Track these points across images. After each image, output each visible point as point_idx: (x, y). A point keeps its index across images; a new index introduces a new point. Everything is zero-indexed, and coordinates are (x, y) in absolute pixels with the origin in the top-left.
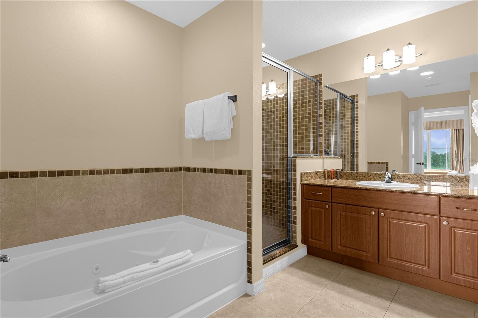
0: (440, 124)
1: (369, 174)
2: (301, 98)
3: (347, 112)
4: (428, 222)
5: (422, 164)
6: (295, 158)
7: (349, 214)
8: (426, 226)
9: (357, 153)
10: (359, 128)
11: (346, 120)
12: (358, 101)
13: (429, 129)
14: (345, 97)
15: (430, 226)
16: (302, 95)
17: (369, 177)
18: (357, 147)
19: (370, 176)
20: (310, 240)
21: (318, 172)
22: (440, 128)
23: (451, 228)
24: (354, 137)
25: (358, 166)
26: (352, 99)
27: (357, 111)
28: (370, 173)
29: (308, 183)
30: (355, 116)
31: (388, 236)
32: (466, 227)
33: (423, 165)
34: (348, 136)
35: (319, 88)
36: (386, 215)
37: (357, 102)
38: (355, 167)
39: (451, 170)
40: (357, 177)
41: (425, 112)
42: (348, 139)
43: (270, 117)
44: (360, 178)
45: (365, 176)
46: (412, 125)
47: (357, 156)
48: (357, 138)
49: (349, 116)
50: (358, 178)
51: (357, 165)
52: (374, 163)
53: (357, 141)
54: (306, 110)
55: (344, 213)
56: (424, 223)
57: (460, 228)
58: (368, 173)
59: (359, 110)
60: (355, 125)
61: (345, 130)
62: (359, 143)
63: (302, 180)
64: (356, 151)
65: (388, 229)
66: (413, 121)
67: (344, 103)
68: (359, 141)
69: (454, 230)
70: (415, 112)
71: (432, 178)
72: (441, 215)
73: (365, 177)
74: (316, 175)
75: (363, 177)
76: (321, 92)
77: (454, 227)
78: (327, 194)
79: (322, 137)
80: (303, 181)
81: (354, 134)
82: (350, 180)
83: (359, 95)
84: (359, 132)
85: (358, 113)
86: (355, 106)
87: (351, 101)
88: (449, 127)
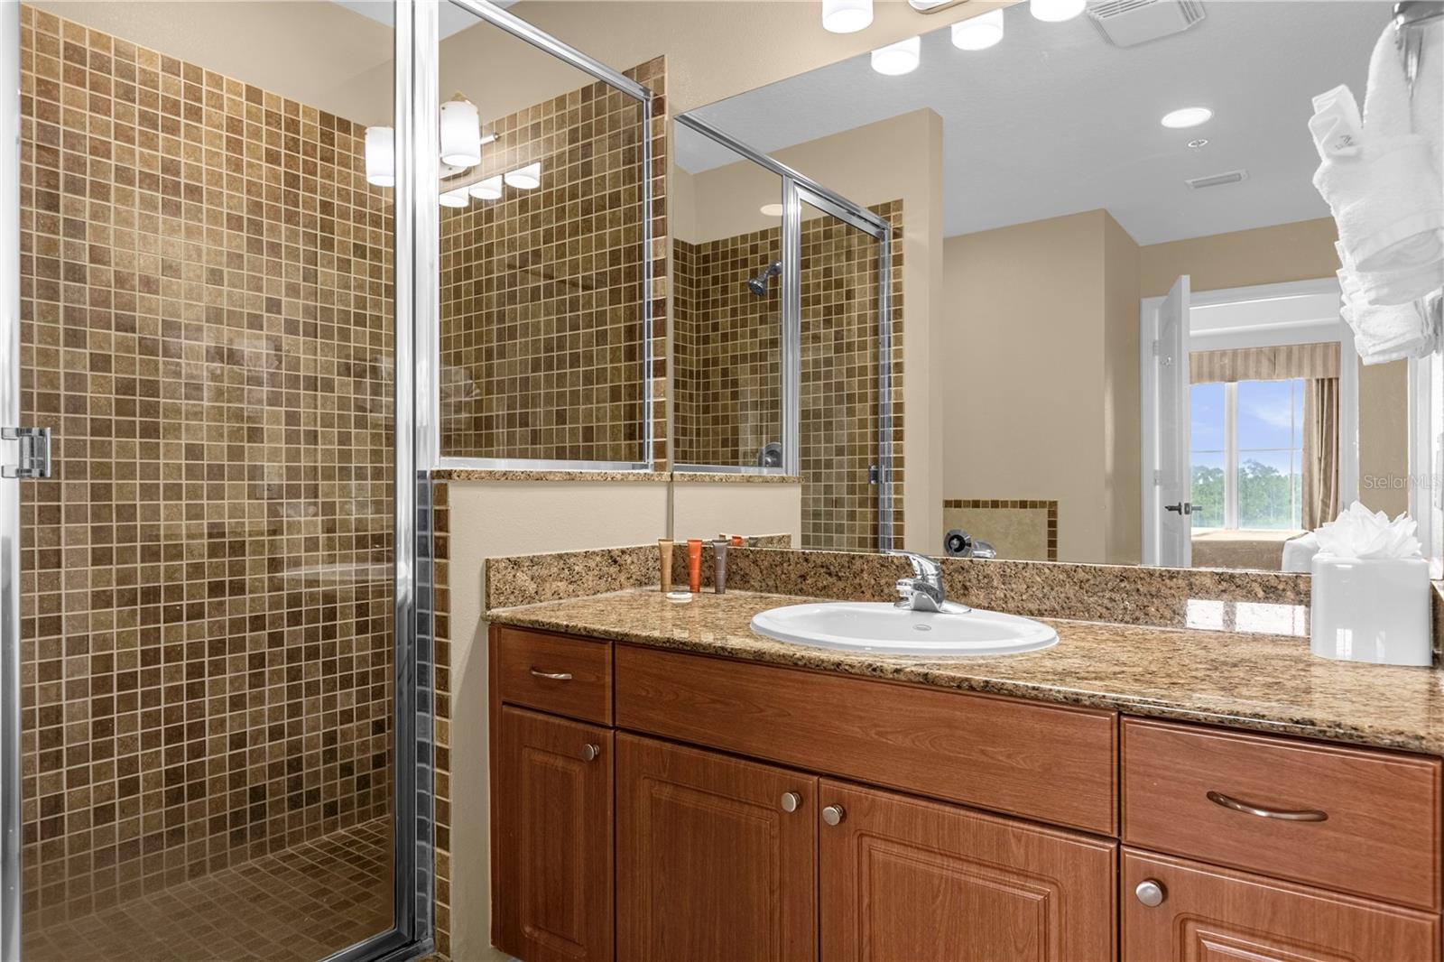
0: (1269, 360)
1: (858, 564)
2: (580, 181)
3: (862, 280)
4: (1058, 877)
5: (1183, 510)
6: (443, 481)
7: (689, 800)
8: (1047, 899)
9: (899, 462)
10: (907, 347)
11: (855, 314)
12: (901, 229)
13: (1233, 380)
14: (850, 212)
15: (1070, 900)
16: (587, 170)
17: (857, 581)
18: (899, 436)
19: (862, 571)
20: (528, 929)
21: (623, 552)
22: (1270, 376)
23: (1184, 922)
24: (887, 389)
25: (902, 520)
26: (877, 222)
27: (898, 275)
28: (861, 557)
29: (520, 616)
30: (892, 294)
31: (866, 939)
32: (1262, 926)
33: (1187, 513)
34: (862, 384)
35: (655, 127)
36: (851, 816)
37: (897, 234)
38: (892, 523)
39: (1304, 531)
40: (804, 577)
41: (1193, 303)
42: (863, 398)
43: (463, 283)
44: (820, 585)
45: (837, 575)
46: (1154, 354)
47: (899, 476)
48: (899, 395)
49: (868, 298)
50: (809, 582)
51: (899, 515)
52: (1005, 504)
53: (899, 407)
54: (601, 242)
55: (666, 792)
56: (1040, 879)
57: (1233, 929)
58: (853, 557)
59: (906, 268)
60: (892, 335)
61: (851, 360)
62: (908, 416)
63: (493, 602)
64: (895, 452)
65: (866, 901)
66: (1157, 338)
67: (849, 240)
68: (907, 408)
69: (1198, 939)
70: (1162, 299)
71: (1133, 586)
72: (1129, 838)
73: (840, 579)
74: (613, 570)
75: (831, 580)
76: (659, 146)
77: (1200, 920)
78: (593, 679)
79: (664, 375)
80: (500, 604)
81: (887, 376)
82: (777, 592)
83: (905, 205)
84: (906, 368)
85: (900, 283)
86: (890, 252)
87: (872, 231)
88: (1300, 374)
